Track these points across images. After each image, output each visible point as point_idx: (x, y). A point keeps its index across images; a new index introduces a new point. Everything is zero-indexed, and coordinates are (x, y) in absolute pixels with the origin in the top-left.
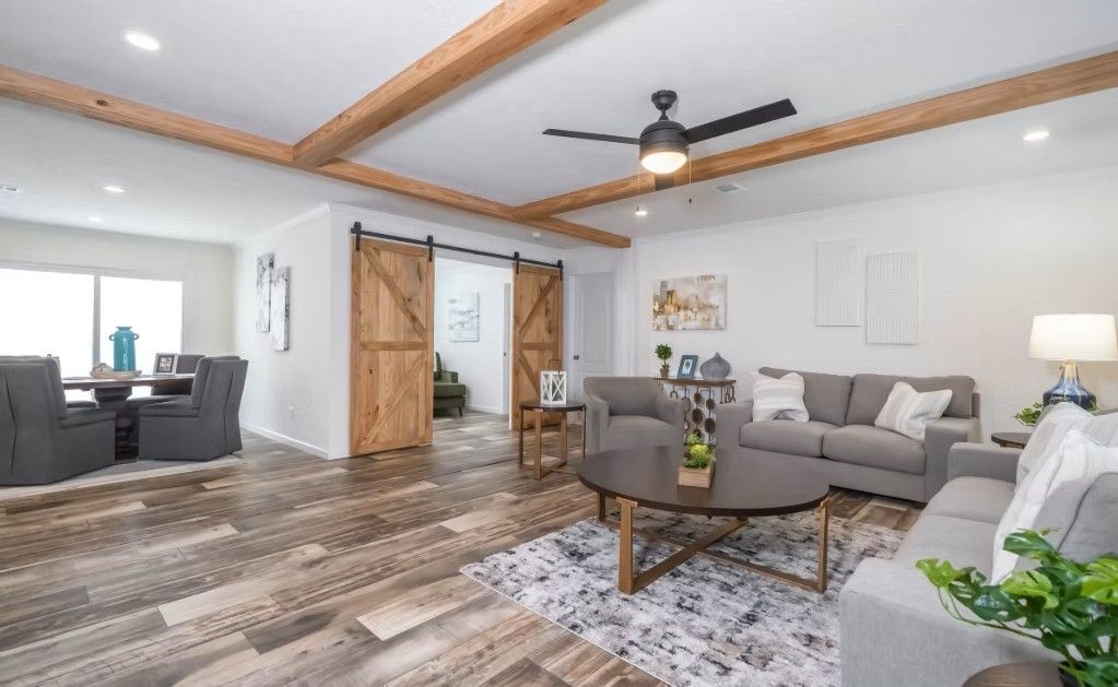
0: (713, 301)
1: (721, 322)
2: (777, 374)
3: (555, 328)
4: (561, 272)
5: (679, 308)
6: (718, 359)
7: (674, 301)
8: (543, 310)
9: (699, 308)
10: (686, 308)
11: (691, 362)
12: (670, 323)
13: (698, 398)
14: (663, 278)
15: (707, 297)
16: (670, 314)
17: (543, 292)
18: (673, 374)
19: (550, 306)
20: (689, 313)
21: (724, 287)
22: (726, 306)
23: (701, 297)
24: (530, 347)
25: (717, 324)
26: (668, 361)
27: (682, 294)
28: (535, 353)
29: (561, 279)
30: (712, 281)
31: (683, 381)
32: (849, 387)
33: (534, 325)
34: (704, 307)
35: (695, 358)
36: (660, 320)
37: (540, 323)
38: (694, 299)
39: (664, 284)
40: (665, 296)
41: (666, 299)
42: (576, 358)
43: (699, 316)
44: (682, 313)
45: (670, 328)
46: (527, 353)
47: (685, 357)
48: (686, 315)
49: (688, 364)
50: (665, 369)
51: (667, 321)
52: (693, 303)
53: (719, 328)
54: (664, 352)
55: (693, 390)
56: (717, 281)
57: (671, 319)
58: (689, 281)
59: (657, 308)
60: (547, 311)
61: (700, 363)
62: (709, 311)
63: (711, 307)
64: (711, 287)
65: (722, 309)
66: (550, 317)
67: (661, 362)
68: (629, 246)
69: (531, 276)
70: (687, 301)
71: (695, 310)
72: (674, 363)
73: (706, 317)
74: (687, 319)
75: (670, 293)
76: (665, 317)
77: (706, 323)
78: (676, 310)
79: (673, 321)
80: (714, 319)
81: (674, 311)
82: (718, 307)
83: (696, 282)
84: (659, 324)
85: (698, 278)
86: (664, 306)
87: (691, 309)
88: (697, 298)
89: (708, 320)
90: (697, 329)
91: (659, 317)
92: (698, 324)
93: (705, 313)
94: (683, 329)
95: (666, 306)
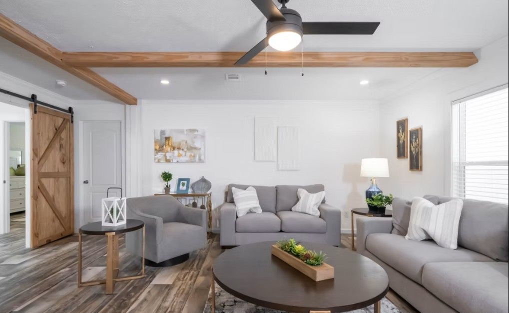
0: (197, 144)
1: (202, 158)
2: (244, 188)
3: (68, 160)
4: (72, 117)
5: (174, 149)
6: (203, 180)
7: (170, 144)
8: (57, 146)
9: (188, 149)
10: (179, 149)
11: (185, 182)
12: (168, 158)
13: (194, 205)
14: (163, 129)
15: (193, 142)
16: (167, 152)
17: (58, 131)
18: (173, 190)
19: (63, 142)
20: (181, 152)
21: (203, 137)
22: (205, 148)
23: (189, 142)
24: (47, 175)
25: (200, 159)
26: (170, 183)
27: (176, 139)
28: (52, 180)
29: (72, 122)
30: (196, 133)
31: (180, 195)
32: (275, 192)
33: (51, 157)
34: (191, 148)
35: (188, 180)
36: (160, 155)
37: (55, 155)
39: (163, 132)
40: (164, 140)
41: (164, 143)
42: (86, 182)
43: (188, 154)
44: (176, 152)
45: (168, 161)
46: (44, 181)
47: (180, 180)
48: (179, 153)
49: (183, 184)
50: (167, 189)
51: (166, 156)
52: (183, 145)
53: (200, 161)
54: (167, 177)
55: (190, 201)
56: (199, 133)
57: (168, 155)
58: (181, 132)
59: (157, 147)
60: (61, 146)
61: (191, 182)
62: (194, 151)
63: (196, 148)
64: (195, 137)
65: (202, 149)
66: (63, 151)
67: (163, 184)
68: (136, 104)
69: (47, 117)
70: (180, 144)
71: (186, 150)
72: (173, 184)
73: (193, 154)
74: (180, 155)
75: (167, 139)
76: (164, 154)
77: (193, 158)
78: (172, 149)
79: (170, 157)
80: (198, 156)
81: (171, 150)
82: (200, 149)
83: (185, 133)
84: (159, 158)
85: (187, 130)
86: (163, 147)
87: (183, 149)
88: (186, 142)
89: (194, 156)
90: (187, 162)
91: (159, 153)
92: (187, 159)
93: (192, 152)
94: (178, 162)
95: (164, 147)
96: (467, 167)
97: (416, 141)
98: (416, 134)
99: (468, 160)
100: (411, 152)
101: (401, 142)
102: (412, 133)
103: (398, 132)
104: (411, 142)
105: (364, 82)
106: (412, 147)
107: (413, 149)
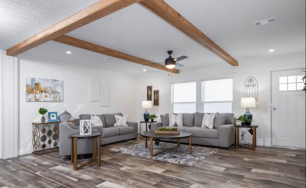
0: (58, 90)
1: (61, 99)
5: (42, 92)
6: (66, 113)
7: (39, 88)
9: (51, 92)
10: (45, 92)
11: (54, 114)
12: (37, 98)
14: (34, 77)
15: (56, 88)
16: (37, 94)
18: (47, 121)
20: (47, 94)
21: (62, 85)
23: (53, 88)
25: (60, 99)
27: (43, 86)
30: (57, 82)
32: (104, 117)
34: (54, 92)
35: (56, 113)
36: (31, 96)
38: (50, 89)
39: (33, 80)
40: (34, 86)
41: (34, 88)
43: (52, 96)
44: (43, 94)
45: (37, 101)
47: (50, 113)
49: (53, 116)
50: (43, 119)
51: (35, 97)
52: (49, 90)
53: (60, 101)
56: (59, 82)
57: (38, 96)
58: (47, 80)
59: (28, 90)
61: (59, 114)
62: (56, 94)
63: (57, 92)
64: (57, 85)
65: (61, 94)
70: (46, 89)
71: (50, 93)
73: (55, 96)
74: (46, 96)
75: (37, 84)
76: (34, 95)
77: (55, 99)
78: (41, 92)
79: (39, 97)
80: (58, 97)
81: (39, 93)
82: (60, 93)
83: (50, 81)
84: (30, 98)
85: (51, 80)
86: (33, 90)
87: (48, 93)
88: (51, 88)
89: (56, 98)
90: (51, 101)
91: (30, 95)
92: (51, 99)
93: (55, 95)
94: (45, 101)
95: (35, 90)
96: (174, 104)
97: (156, 95)
98: (157, 92)
99: (174, 102)
100: (154, 99)
101: (149, 95)
102: (155, 92)
103: (148, 90)
104: (154, 95)
105: (145, 70)
106: (155, 97)
107: (155, 98)
